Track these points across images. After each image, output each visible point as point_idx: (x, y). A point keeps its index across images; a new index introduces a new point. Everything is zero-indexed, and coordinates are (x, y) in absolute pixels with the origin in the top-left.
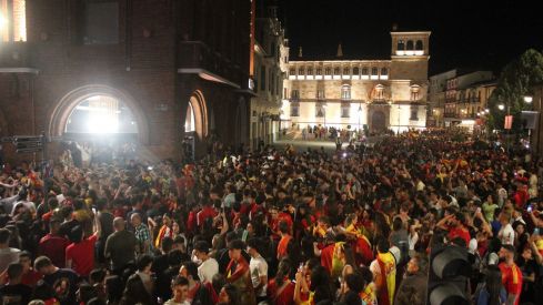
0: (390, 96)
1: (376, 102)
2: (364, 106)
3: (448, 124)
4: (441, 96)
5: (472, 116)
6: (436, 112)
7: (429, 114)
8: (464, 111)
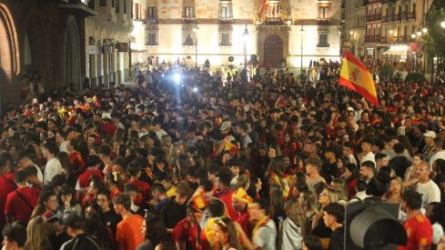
0: (289, 13)
1: (269, 22)
2: (251, 28)
3: (371, 51)
4: (362, 12)
5: (405, 40)
6: (355, 35)
7: (344, 38)
8: (393, 33)
